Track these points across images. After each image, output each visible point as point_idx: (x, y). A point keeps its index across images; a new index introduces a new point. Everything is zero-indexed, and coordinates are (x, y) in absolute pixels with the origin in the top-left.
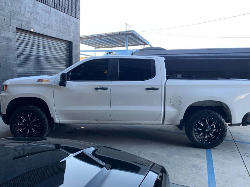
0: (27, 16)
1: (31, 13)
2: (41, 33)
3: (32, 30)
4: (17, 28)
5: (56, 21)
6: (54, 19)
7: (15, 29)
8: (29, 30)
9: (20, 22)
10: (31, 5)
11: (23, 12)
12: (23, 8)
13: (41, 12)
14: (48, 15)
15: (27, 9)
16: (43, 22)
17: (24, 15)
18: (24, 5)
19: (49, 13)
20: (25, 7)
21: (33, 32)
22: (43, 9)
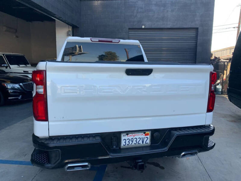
0: (139, 17)
1: (143, 12)
2: (153, 27)
3: (143, 27)
4: (129, 29)
5: (172, 11)
6: (170, 10)
7: (127, 29)
8: (140, 28)
9: (132, 23)
10: (144, 5)
11: (135, 14)
12: (135, 11)
13: (154, 8)
14: (162, 8)
15: (139, 10)
16: (156, 16)
17: (136, 16)
18: (137, 8)
19: (164, 5)
20: (138, 9)
21: (143, 28)
22: (156, 5)
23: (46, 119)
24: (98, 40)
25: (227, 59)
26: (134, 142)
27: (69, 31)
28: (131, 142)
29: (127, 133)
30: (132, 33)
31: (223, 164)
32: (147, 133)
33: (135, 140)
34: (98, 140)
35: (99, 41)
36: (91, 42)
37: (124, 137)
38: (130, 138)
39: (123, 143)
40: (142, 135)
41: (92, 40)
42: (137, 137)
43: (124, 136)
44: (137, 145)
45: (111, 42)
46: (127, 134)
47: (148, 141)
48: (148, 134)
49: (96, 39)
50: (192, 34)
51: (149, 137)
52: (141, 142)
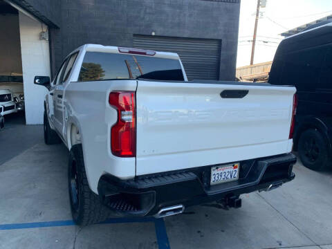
0: (148, 19)
1: (152, 14)
2: (166, 35)
3: (153, 34)
4: (135, 35)
5: (191, 15)
6: (188, 14)
7: (132, 36)
8: (149, 34)
9: (138, 28)
10: (154, 4)
11: (142, 16)
12: (142, 11)
13: (167, 9)
14: (178, 11)
15: (148, 11)
16: (170, 21)
17: (144, 18)
18: (144, 7)
19: (181, 7)
20: (146, 9)
21: (155, 36)
22: (170, 5)
23: (134, 155)
24: (127, 51)
25: (251, 80)
26: (223, 177)
27: (43, 32)
28: (220, 177)
29: (217, 166)
30: (137, 41)
31: (284, 197)
32: (236, 165)
33: (223, 174)
34: (192, 176)
35: (130, 52)
36: (119, 52)
37: (214, 172)
38: (219, 172)
39: (212, 179)
40: (230, 169)
41: (121, 50)
42: (226, 171)
43: (214, 170)
44: (226, 180)
45: (145, 54)
46: (217, 168)
47: (237, 175)
48: (236, 167)
49: (127, 50)
50: (214, 47)
51: (237, 169)
52: (229, 176)
